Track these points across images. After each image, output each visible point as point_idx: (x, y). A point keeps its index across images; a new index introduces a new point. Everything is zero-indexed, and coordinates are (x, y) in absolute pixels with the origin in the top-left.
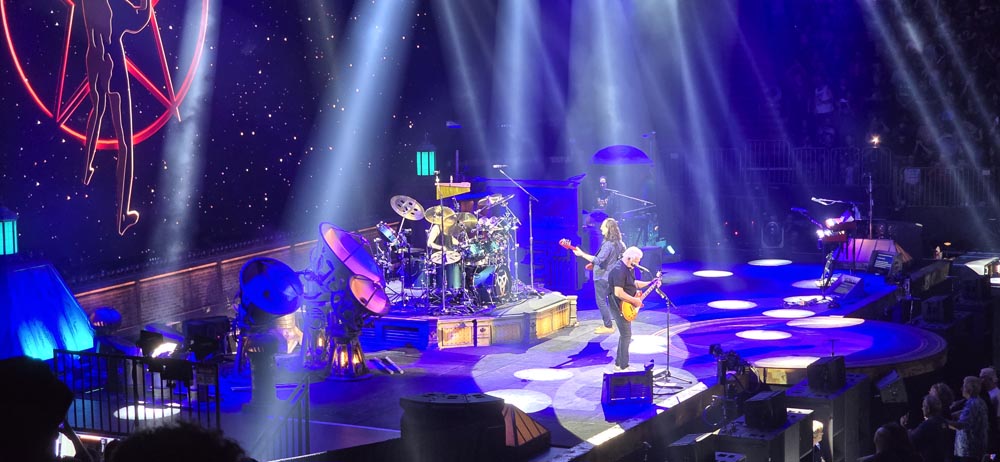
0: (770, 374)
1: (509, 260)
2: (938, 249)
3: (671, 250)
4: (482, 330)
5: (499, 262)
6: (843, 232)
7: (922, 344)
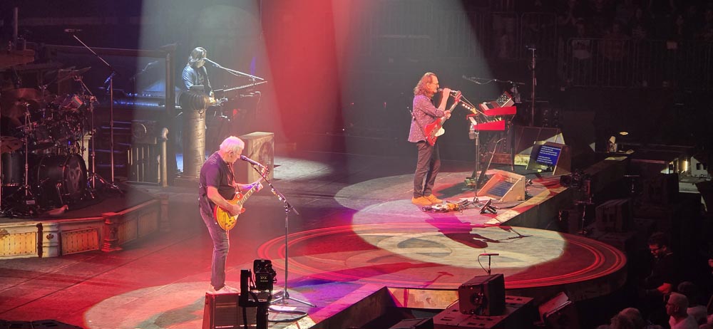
0: (412, 295)
2: (613, 139)
4: (50, 237)
6: (500, 119)
7: (597, 259)
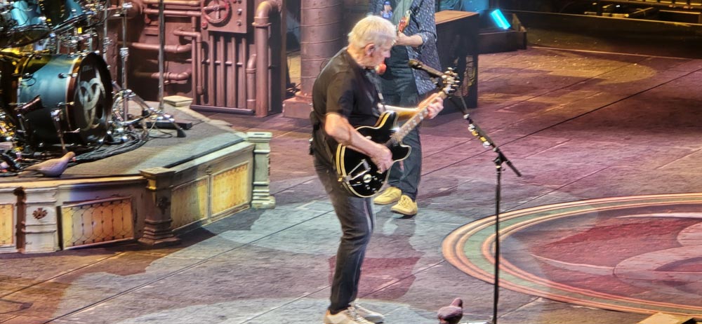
1: (108, 40)
3: (500, 20)
4: (40, 215)
5: (80, 46)
